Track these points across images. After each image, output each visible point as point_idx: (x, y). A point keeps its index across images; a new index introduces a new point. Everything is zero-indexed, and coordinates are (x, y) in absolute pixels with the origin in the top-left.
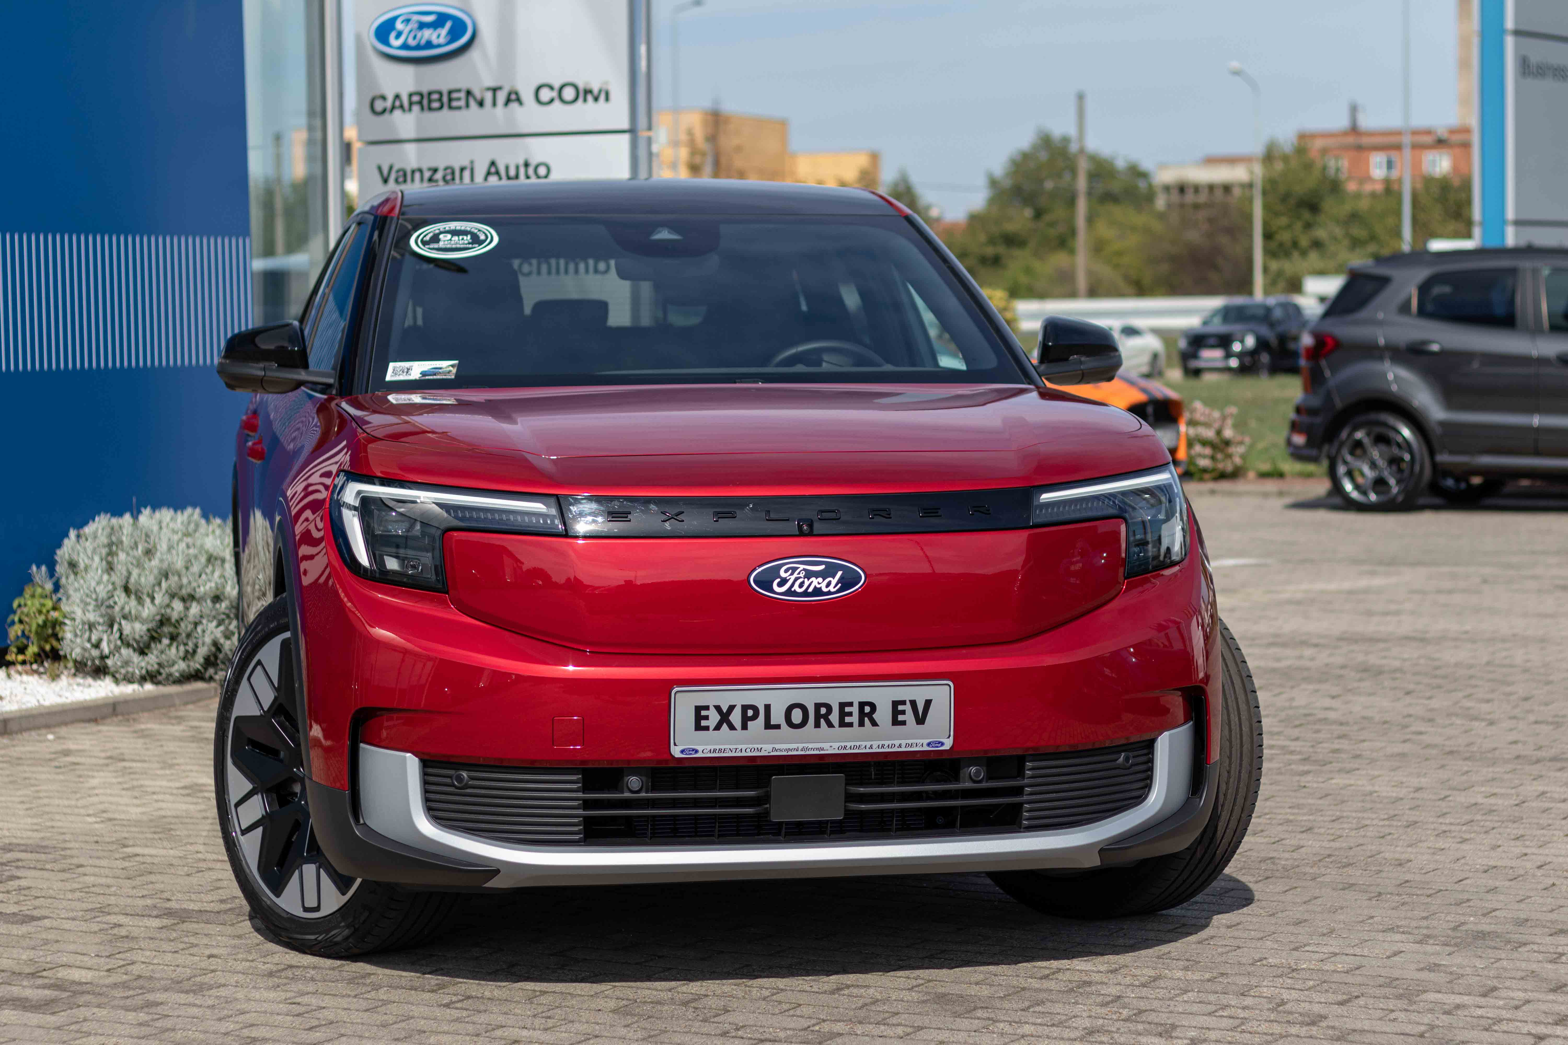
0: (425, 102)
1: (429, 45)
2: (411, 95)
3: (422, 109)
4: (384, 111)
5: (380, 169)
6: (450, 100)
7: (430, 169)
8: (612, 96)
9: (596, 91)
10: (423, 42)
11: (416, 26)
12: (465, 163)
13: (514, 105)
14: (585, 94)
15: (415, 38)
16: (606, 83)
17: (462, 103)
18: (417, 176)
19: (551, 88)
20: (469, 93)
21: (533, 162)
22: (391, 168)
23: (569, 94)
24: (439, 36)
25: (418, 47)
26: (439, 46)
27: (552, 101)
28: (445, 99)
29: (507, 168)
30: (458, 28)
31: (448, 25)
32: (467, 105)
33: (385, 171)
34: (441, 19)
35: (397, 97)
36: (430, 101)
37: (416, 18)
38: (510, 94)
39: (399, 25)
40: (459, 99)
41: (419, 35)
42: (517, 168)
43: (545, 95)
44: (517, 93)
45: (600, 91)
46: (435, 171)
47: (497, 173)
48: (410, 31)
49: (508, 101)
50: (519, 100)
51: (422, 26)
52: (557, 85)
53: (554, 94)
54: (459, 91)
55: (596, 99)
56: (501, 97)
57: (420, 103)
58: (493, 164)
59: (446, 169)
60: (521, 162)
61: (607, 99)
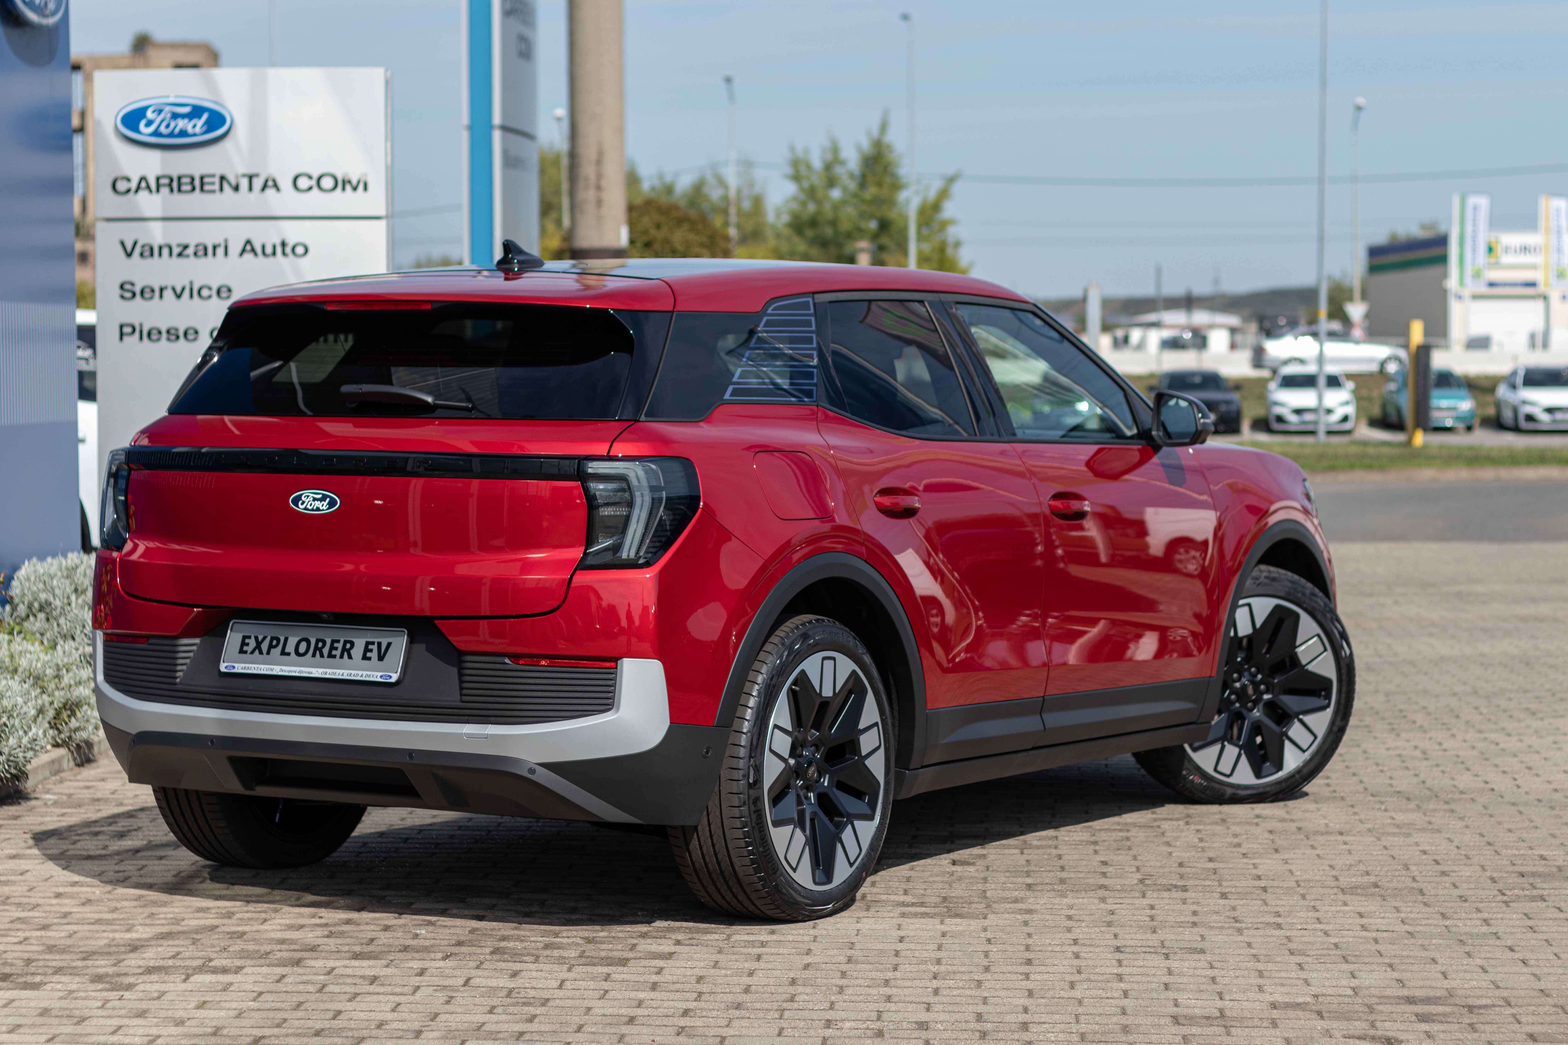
0: (175, 185)
1: (183, 133)
2: (158, 179)
3: (172, 190)
4: (128, 191)
5: (123, 244)
6: (202, 184)
7: (179, 245)
8: (370, 186)
9: (354, 182)
10: (177, 131)
11: (169, 116)
12: (219, 240)
13: (271, 192)
14: (342, 183)
15: (168, 126)
16: (366, 175)
17: (217, 187)
18: (165, 251)
19: (310, 177)
20: (222, 178)
21: (291, 242)
22: (135, 243)
23: (327, 183)
24: (194, 126)
25: (171, 135)
26: (195, 135)
27: (310, 188)
28: (197, 183)
29: (263, 247)
30: (216, 120)
31: (205, 116)
32: (221, 189)
33: (129, 247)
34: (196, 112)
35: (143, 179)
36: (180, 185)
37: (168, 109)
38: (266, 181)
39: (150, 114)
40: (213, 184)
41: (172, 125)
42: (274, 247)
43: (303, 183)
44: (274, 181)
45: (359, 182)
46: (186, 247)
47: (253, 250)
48: (162, 121)
49: (264, 187)
50: (276, 186)
51: (175, 116)
52: (315, 176)
53: (313, 183)
54: (213, 176)
55: (355, 189)
56: (258, 183)
57: (170, 185)
58: (248, 242)
59: (197, 246)
60: (278, 243)
61: (365, 188)
